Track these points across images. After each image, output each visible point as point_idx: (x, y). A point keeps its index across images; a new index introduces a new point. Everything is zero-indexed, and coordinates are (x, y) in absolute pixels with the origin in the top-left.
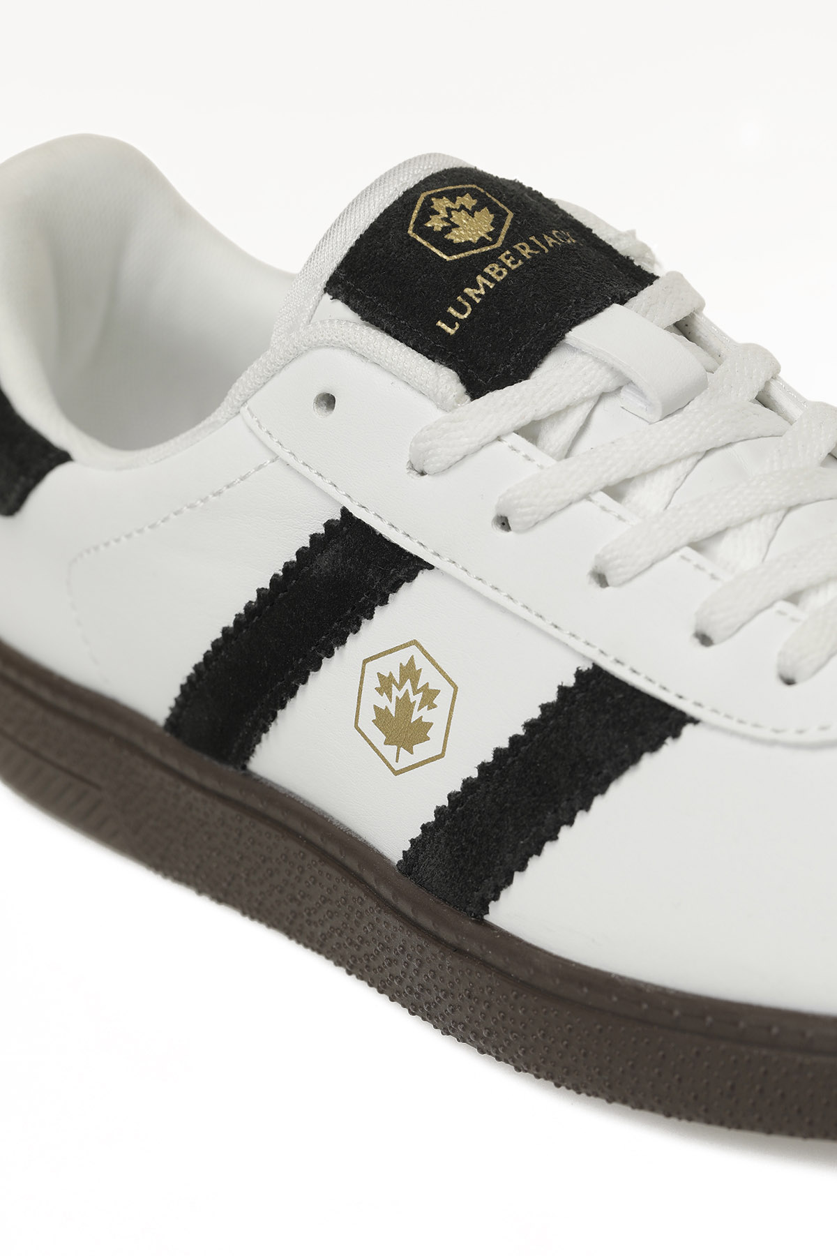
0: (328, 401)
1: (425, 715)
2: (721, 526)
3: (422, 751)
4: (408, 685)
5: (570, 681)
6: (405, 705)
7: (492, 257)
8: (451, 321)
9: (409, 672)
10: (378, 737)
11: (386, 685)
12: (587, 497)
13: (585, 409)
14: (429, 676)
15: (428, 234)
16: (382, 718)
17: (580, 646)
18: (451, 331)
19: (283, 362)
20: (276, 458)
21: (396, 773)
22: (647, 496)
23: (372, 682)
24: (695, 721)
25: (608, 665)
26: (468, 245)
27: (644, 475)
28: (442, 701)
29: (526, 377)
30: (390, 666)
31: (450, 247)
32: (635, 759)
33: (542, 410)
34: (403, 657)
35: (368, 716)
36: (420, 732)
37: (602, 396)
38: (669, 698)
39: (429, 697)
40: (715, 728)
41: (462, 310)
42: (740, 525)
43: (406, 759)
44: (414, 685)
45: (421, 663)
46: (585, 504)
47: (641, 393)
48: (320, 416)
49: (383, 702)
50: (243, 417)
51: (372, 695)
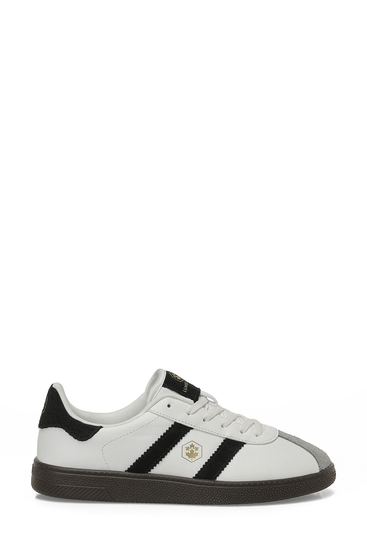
0: (169, 405)
1: (197, 452)
3: (197, 458)
4: (192, 448)
6: (192, 451)
9: (192, 446)
10: (187, 457)
11: (187, 449)
12: (217, 415)
14: (196, 445)
16: (187, 454)
17: (223, 436)
18: (185, 392)
20: (159, 416)
21: (192, 462)
23: (184, 449)
24: (245, 444)
28: (200, 449)
30: (188, 446)
31: (179, 380)
34: (191, 444)
35: (184, 455)
36: (196, 455)
39: (197, 449)
40: (249, 444)
41: (186, 389)
43: (194, 459)
45: (194, 444)
48: (168, 408)
49: (187, 451)
50: (149, 411)
51: (185, 451)
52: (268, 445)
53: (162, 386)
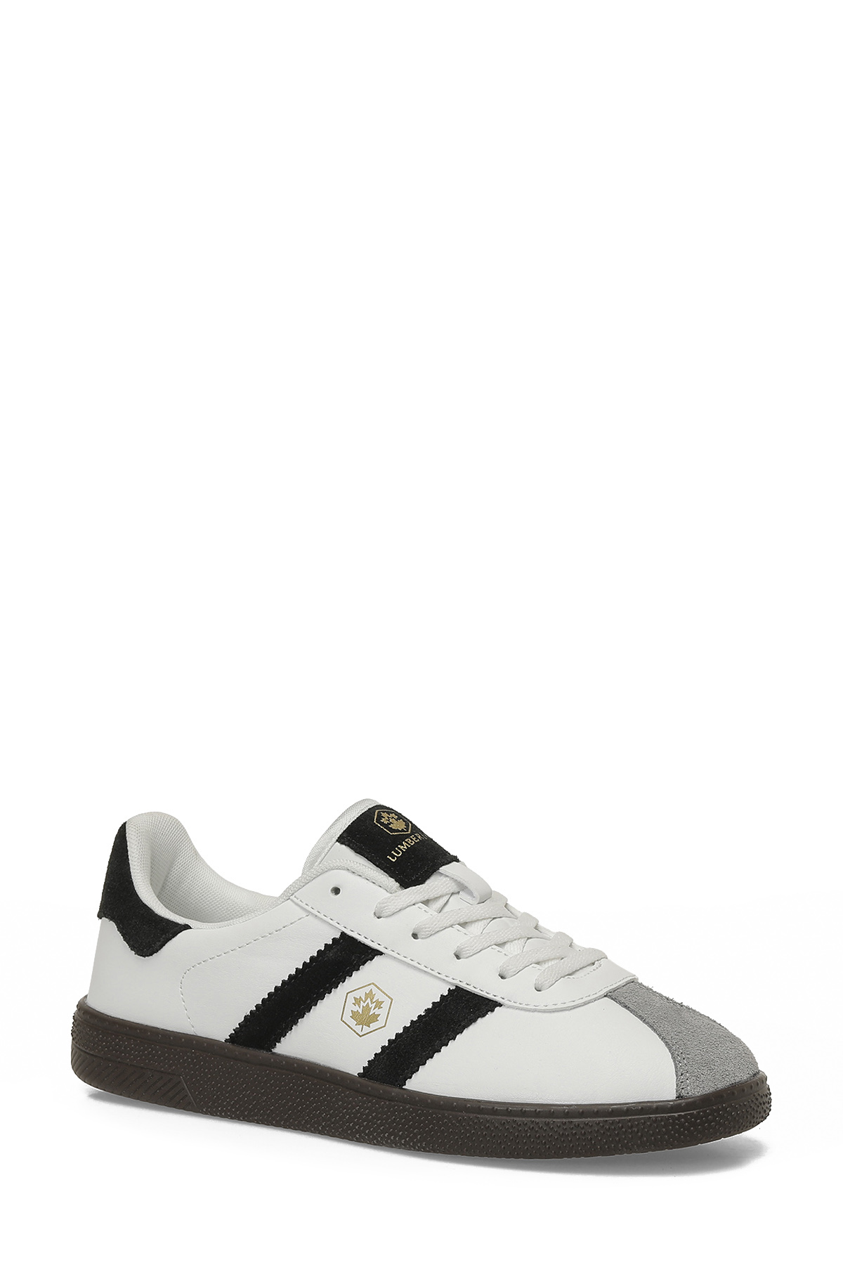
0: (336, 891)
1: (377, 1011)
2: (506, 940)
3: (373, 1026)
4: (369, 1000)
5: (446, 993)
6: (367, 1008)
7: (408, 836)
8: (393, 857)
9: (370, 995)
10: (352, 1023)
11: (357, 1001)
12: (451, 926)
13: (447, 897)
14: (379, 996)
15: (382, 824)
16: (355, 1015)
17: (450, 980)
18: (394, 860)
19: (314, 876)
20: (309, 913)
21: (360, 1036)
22: (475, 929)
23: (351, 1000)
24: (500, 1005)
25: (463, 985)
26: (398, 831)
27: (472, 922)
28: (385, 1006)
29: (422, 882)
30: (361, 994)
31: (392, 830)
32: (475, 1020)
33: (432, 896)
34: (367, 990)
35: (348, 1014)
36: (375, 1018)
37: (453, 894)
38: (490, 996)
39: (379, 1005)
40: (509, 1007)
41: (399, 853)
42: (512, 941)
43: (366, 1029)
44: (371, 1000)
45: (375, 990)
46: (451, 928)
47: (470, 893)
48: (333, 896)
49: (356, 1008)
50: (292, 900)
51: (351, 1007)
52: (556, 1014)
53: (337, 841)
